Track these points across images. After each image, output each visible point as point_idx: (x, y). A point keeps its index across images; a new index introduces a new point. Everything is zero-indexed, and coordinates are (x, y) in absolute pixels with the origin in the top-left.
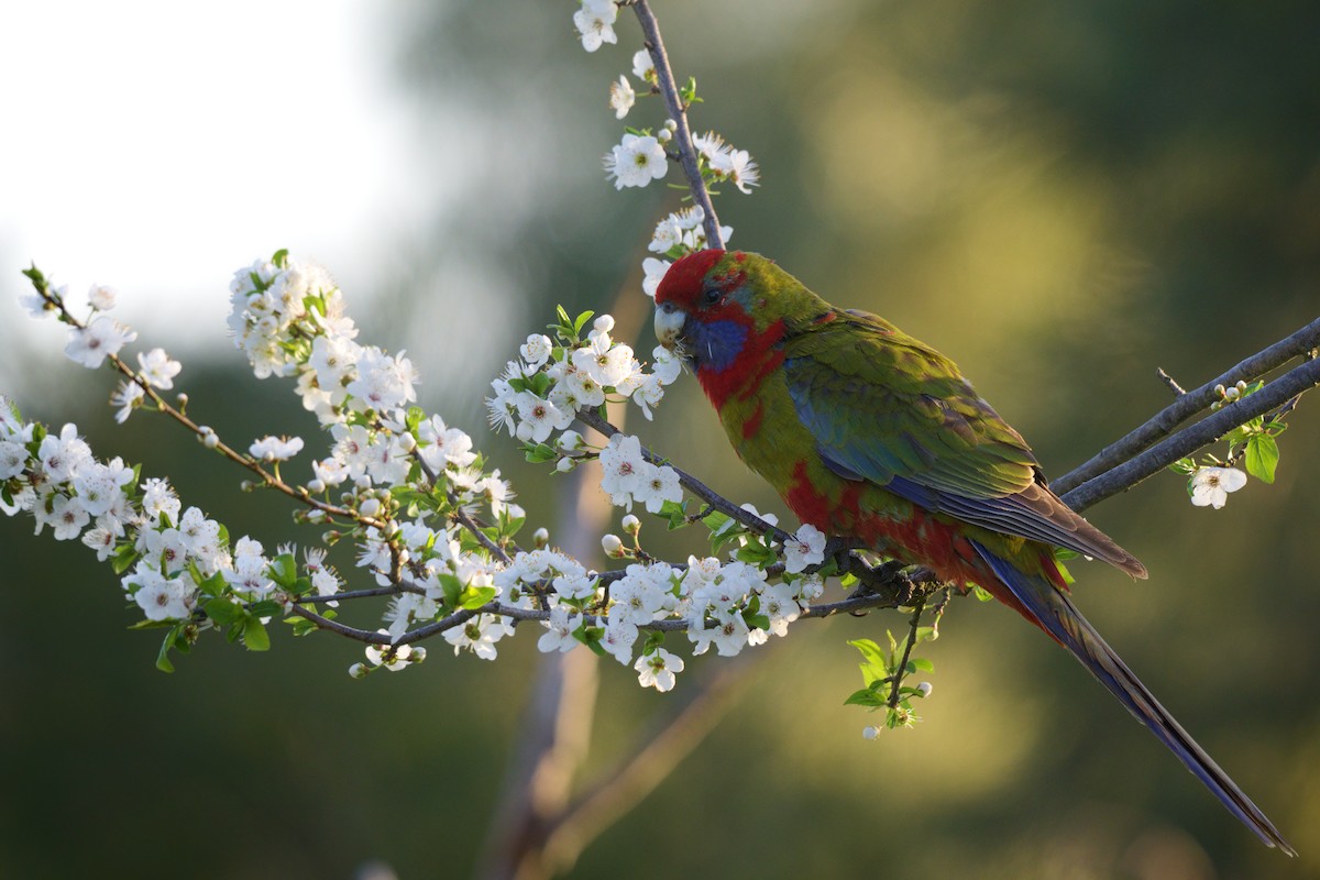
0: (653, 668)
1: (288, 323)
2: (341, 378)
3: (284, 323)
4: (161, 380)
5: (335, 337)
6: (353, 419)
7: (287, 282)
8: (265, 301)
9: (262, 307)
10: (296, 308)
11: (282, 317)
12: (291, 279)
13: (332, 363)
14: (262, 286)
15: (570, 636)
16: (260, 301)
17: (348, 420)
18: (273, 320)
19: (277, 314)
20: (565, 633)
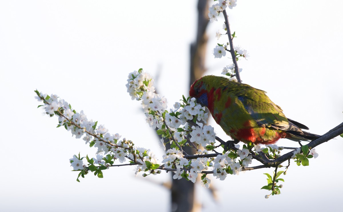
0: (204, 182)
1: (139, 87)
2: (150, 102)
3: (138, 87)
4: (69, 117)
5: (149, 92)
6: (151, 112)
7: (140, 77)
8: (134, 81)
9: (133, 83)
10: (141, 84)
11: (138, 86)
12: (141, 76)
13: (148, 98)
14: (134, 77)
15: (180, 176)
16: (132, 82)
17: (149, 113)
18: (135, 87)
19: (137, 85)
20: (179, 175)
